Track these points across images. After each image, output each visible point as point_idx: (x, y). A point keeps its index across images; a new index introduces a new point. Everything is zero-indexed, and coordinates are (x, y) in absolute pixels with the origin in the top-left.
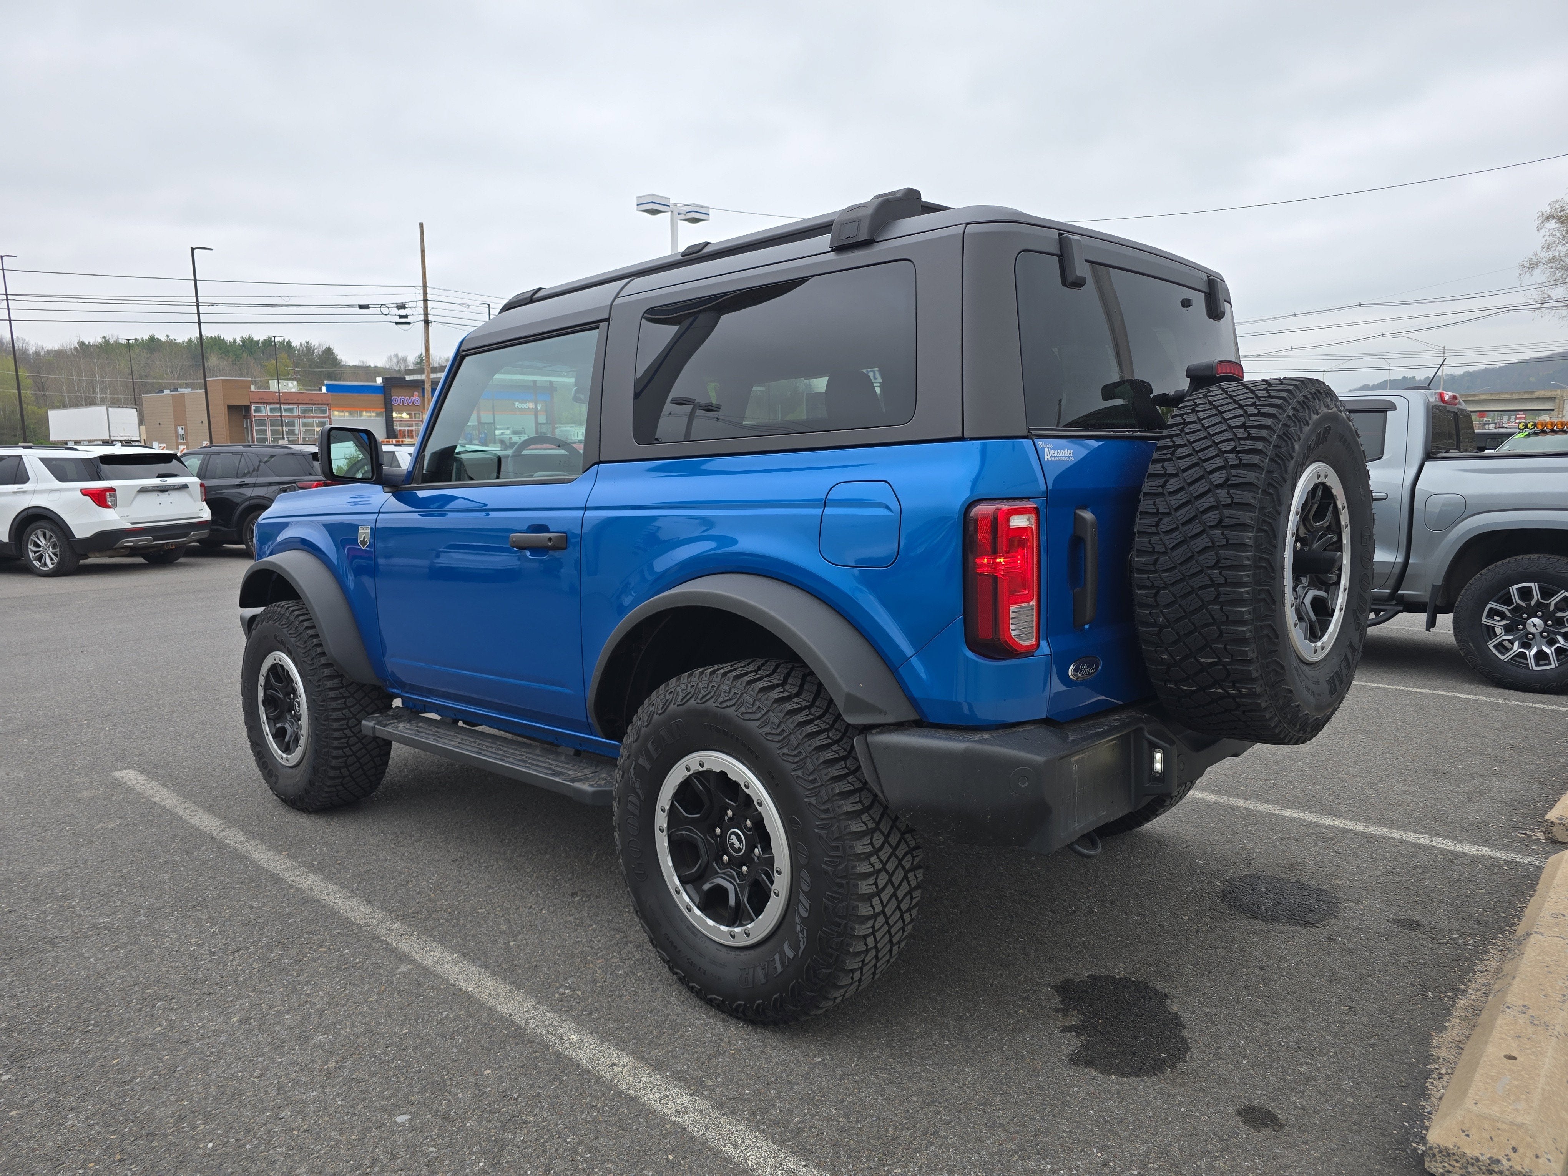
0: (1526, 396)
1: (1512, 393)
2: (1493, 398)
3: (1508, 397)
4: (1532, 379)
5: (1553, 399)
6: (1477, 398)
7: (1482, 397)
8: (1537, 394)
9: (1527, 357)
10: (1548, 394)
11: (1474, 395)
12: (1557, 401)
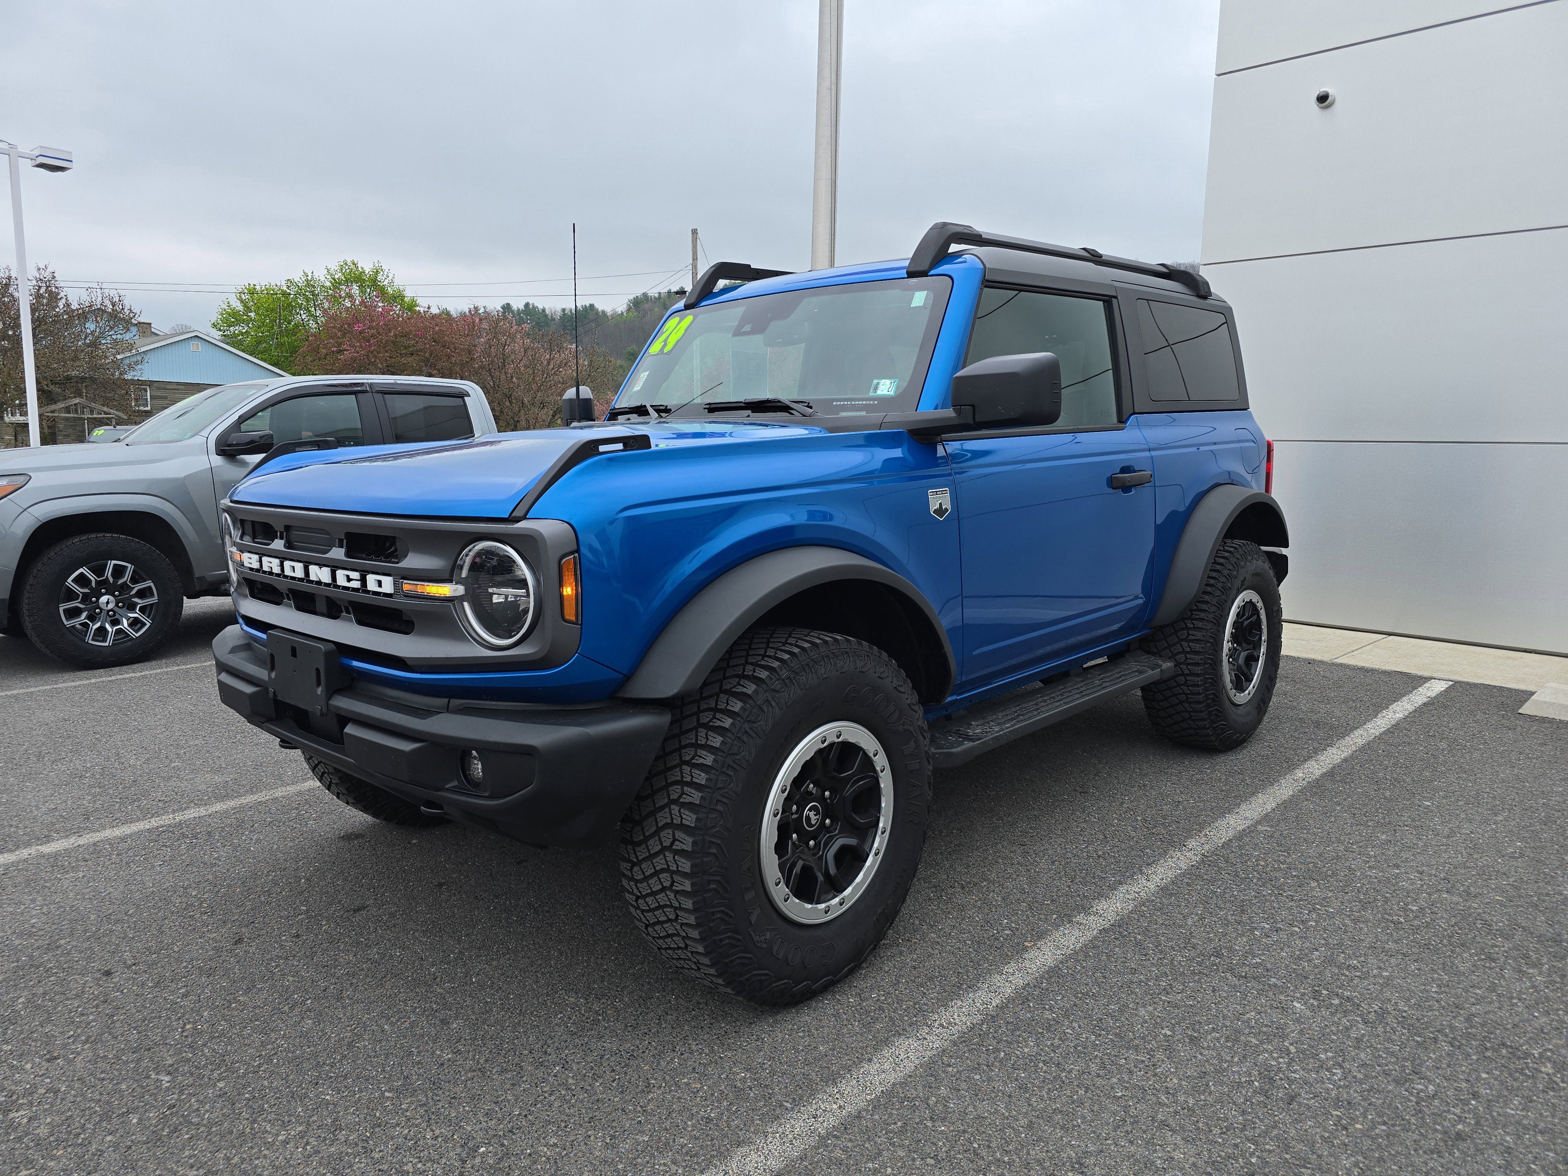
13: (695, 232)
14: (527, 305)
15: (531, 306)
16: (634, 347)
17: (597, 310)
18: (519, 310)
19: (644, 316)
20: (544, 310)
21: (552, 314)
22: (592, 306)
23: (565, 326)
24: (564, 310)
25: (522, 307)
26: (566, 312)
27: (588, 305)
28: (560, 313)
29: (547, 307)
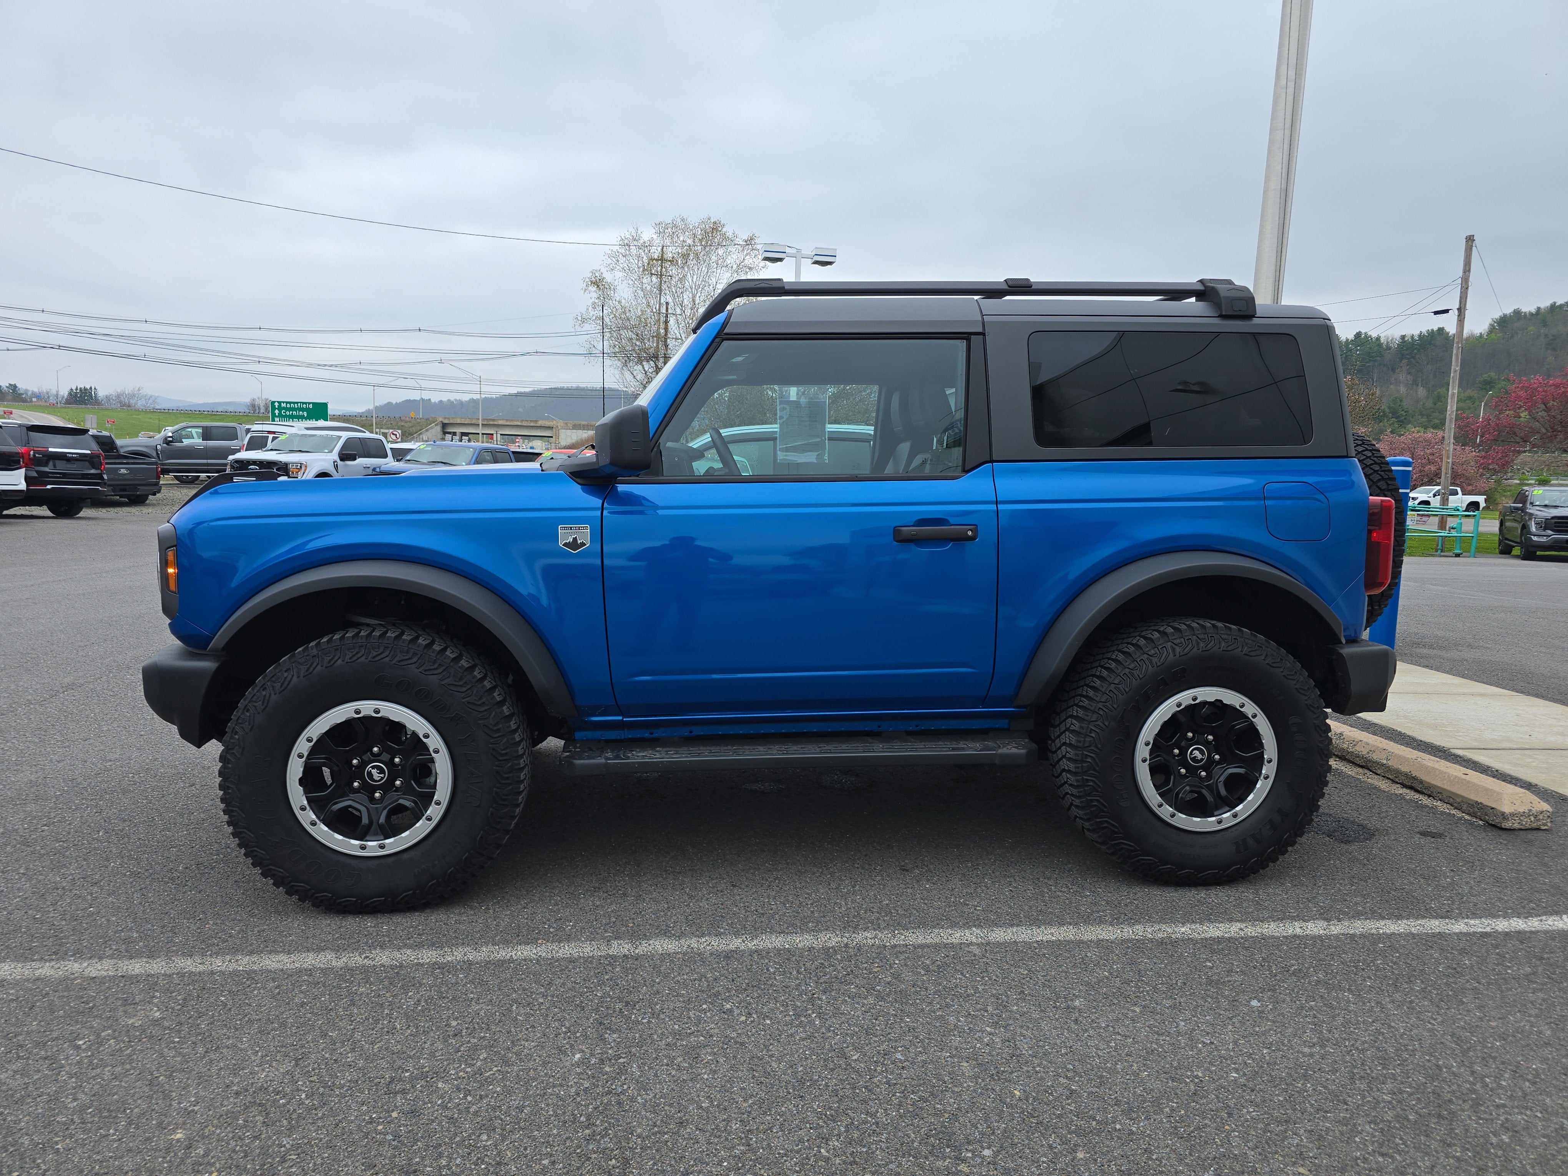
0: (532, 424)
1: (522, 421)
2: (508, 423)
3: (519, 424)
4: (520, 410)
5: (551, 428)
6: (496, 423)
7: (500, 422)
8: (540, 423)
9: (514, 391)
10: (547, 424)
11: (494, 420)
12: (554, 430)
13: (1470, 240)
14: (1358, 335)
15: (1363, 336)
16: (1493, 374)
17: (1448, 333)
18: (1347, 340)
19: (1512, 337)
20: (1378, 339)
21: (1388, 342)
22: (1441, 330)
23: (1403, 355)
24: (1403, 337)
25: (1351, 337)
26: (1406, 339)
27: (1435, 329)
28: (1398, 340)
29: (1382, 335)
